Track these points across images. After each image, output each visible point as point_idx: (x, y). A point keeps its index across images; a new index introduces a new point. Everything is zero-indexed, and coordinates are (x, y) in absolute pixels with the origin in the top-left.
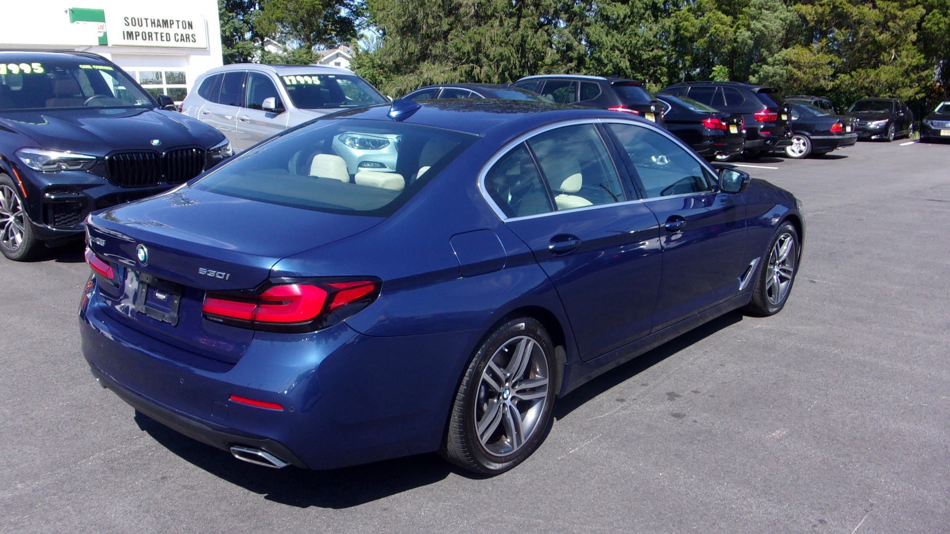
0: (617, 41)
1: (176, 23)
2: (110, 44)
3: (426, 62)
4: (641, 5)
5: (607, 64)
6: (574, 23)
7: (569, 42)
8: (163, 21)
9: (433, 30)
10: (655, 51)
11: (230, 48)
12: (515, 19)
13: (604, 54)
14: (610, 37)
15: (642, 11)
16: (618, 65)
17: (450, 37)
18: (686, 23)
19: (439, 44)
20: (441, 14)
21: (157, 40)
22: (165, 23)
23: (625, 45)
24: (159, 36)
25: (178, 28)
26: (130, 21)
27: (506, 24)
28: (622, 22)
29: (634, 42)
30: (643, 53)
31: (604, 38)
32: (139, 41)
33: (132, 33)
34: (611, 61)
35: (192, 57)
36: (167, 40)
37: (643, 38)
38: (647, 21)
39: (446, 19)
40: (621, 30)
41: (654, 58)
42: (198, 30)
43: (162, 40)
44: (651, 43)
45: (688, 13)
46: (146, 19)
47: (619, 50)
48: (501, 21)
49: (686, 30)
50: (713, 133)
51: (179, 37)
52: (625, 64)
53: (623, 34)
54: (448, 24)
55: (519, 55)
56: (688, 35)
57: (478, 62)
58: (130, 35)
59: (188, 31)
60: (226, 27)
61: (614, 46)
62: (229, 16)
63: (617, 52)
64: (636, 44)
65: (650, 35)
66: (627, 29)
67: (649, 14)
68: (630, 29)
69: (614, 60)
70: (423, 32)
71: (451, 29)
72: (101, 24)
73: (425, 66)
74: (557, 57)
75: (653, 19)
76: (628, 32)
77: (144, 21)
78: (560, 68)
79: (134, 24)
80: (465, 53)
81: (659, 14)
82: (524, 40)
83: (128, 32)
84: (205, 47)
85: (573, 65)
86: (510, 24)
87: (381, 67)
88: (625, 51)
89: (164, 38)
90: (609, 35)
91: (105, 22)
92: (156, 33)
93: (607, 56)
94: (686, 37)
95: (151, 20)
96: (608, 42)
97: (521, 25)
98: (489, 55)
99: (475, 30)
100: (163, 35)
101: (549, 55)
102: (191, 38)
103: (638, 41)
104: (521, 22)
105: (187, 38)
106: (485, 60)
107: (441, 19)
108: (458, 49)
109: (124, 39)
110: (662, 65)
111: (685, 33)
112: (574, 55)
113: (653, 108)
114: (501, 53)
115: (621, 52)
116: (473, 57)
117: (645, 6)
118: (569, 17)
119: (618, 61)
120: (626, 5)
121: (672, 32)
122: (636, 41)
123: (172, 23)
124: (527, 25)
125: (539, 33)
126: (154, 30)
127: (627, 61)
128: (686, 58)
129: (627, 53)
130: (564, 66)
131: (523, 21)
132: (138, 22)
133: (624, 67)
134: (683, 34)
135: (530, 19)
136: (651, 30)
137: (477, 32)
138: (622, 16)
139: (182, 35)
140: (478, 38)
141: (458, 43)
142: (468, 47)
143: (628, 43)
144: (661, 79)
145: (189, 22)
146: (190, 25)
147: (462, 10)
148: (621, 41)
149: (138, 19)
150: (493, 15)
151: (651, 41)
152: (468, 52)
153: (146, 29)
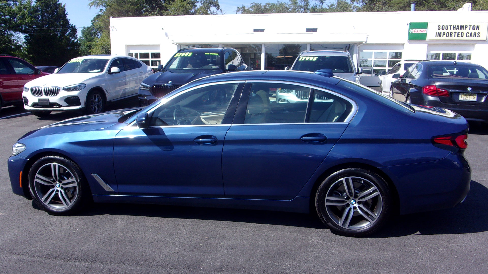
1: (469, 27)
2: (427, 39)
8: (461, 26)
21: (455, 36)
22: (462, 27)
24: (457, 34)
25: (470, 29)
26: (441, 27)
32: (445, 37)
33: (441, 33)
35: (476, 45)
36: (461, 36)
42: (482, 30)
43: (458, 36)
46: (451, 26)
51: (469, 35)
58: (439, 34)
59: (476, 31)
72: (425, 30)
77: (449, 27)
79: (443, 29)
83: (439, 33)
84: (485, 39)
89: (460, 36)
91: (427, 28)
92: (455, 33)
95: (454, 26)
100: (459, 34)
102: (477, 35)
105: (474, 35)
109: (436, 36)
123: (466, 27)
126: (453, 31)
132: (443, 27)
139: (471, 33)
146: (478, 28)
149: (446, 26)
153: (449, 31)
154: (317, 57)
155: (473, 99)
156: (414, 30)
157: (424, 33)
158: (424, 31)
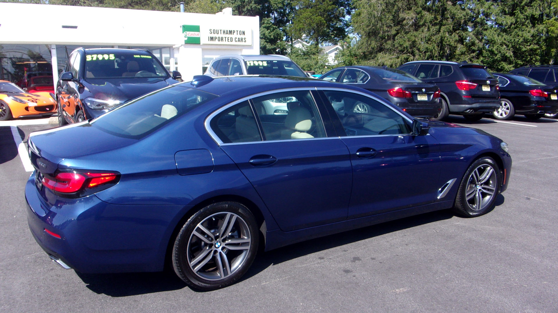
0: (505, 39)
1: (236, 32)
2: (201, 43)
3: (382, 53)
4: (523, 17)
5: (497, 54)
6: (477, 29)
7: (472, 40)
8: (229, 31)
9: (386, 34)
10: (532, 46)
11: (273, 45)
12: (438, 27)
13: (495, 47)
14: (500, 37)
15: (523, 20)
16: (505, 54)
17: (396, 38)
18: (552, 28)
19: (389, 42)
20: (392, 25)
21: (225, 41)
22: (231, 32)
23: (510, 42)
24: (227, 39)
25: (237, 34)
26: (212, 31)
27: (431, 30)
28: (509, 28)
29: (517, 40)
30: (523, 47)
31: (496, 37)
32: (216, 42)
33: (213, 37)
34: (500, 52)
35: (243, 50)
36: (231, 41)
37: (523, 38)
38: (527, 27)
39: (395, 28)
40: (508, 33)
41: (531, 50)
42: (247, 36)
43: (228, 41)
44: (528, 41)
45: (555, 22)
46: (221, 30)
47: (506, 45)
48: (429, 28)
49: (553, 32)
50: (537, 99)
51: (237, 40)
52: (510, 54)
53: (509, 35)
54: (396, 31)
55: (439, 49)
56: (554, 35)
57: (413, 54)
58: (212, 39)
59: (242, 36)
60: (272, 33)
61: (502, 42)
62: (274, 28)
63: (504, 46)
64: (518, 41)
65: (528, 36)
66: (513, 32)
67: (528, 23)
68: (514, 32)
69: (502, 52)
70: (380, 35)
71: (397, 33)
73: (380, 55)
74: (464, 49)
75: (531, 25)
76: (513, 34)
77: (220, 31)
78: (466, 56)
79: (214, 33)
80: (405, 47)
81: (536, 22)
82: (442, 40)
83: (211, 37)
84: (251, 45)
85: (474, 54)
86: (434, 29)
87: (355, 55)
88: (510, 46)
89: (229, 40)
90: (500, 36)
91: (199, 32)
92: (225, 38)
93: (498, 49)
94: (552, 37)
95: (223, 30)
96: (499, 40)
97: (441, 31)
98: (420, 49)
99: (411, 34)
100: (229, 38)
101: (459, 48)
102: (243, 40)
103: (520, 39)
104: (442, 28)
105: (241, 40)
106: (417, 51)
107: (392, 28)
108: (401, 45)
109: (209, 40)
110: (537, 55)
111: (552, 34)
112: (475, 48)
113: (488, 82)
114: (427, 47)
115: (507, 46)
116: (410, 50)
117: (525, 17)
118: (474, 25)
119: (505, 52)
120: (513, 17)
121: (544, 33)
122: (518, 40)
123: (234, 32)
124: (446, 30)
125: (453, 35)
126: (224, 36)
127: (511, 52)
128: (552, 50)
129: (511, 47)
130: (468, 55)
131: (443, 28)
132: (216, 32)
133: (509, 56)
134: (550, 35)
135: (448, 26)
136: (529, 32)
137: (413, 35)
138: (509, 24)
139: (239, 38)
140: (413, 38)
141: (401, 41)
142: (407, 44)
143: (512, 41)
144: (535, 64)
145: (243, 31)
146: (244, 33)
147: (405, 22)
148: (508, 39)
149: (217, 30)
150: (424, 25)
151: (528, 39)
152: (407, 47)
153: (220, 35)
154: (266, 62)
155: (424, 98)
156: (188, 32)
157: (197, 36)
158: (198, 35)
